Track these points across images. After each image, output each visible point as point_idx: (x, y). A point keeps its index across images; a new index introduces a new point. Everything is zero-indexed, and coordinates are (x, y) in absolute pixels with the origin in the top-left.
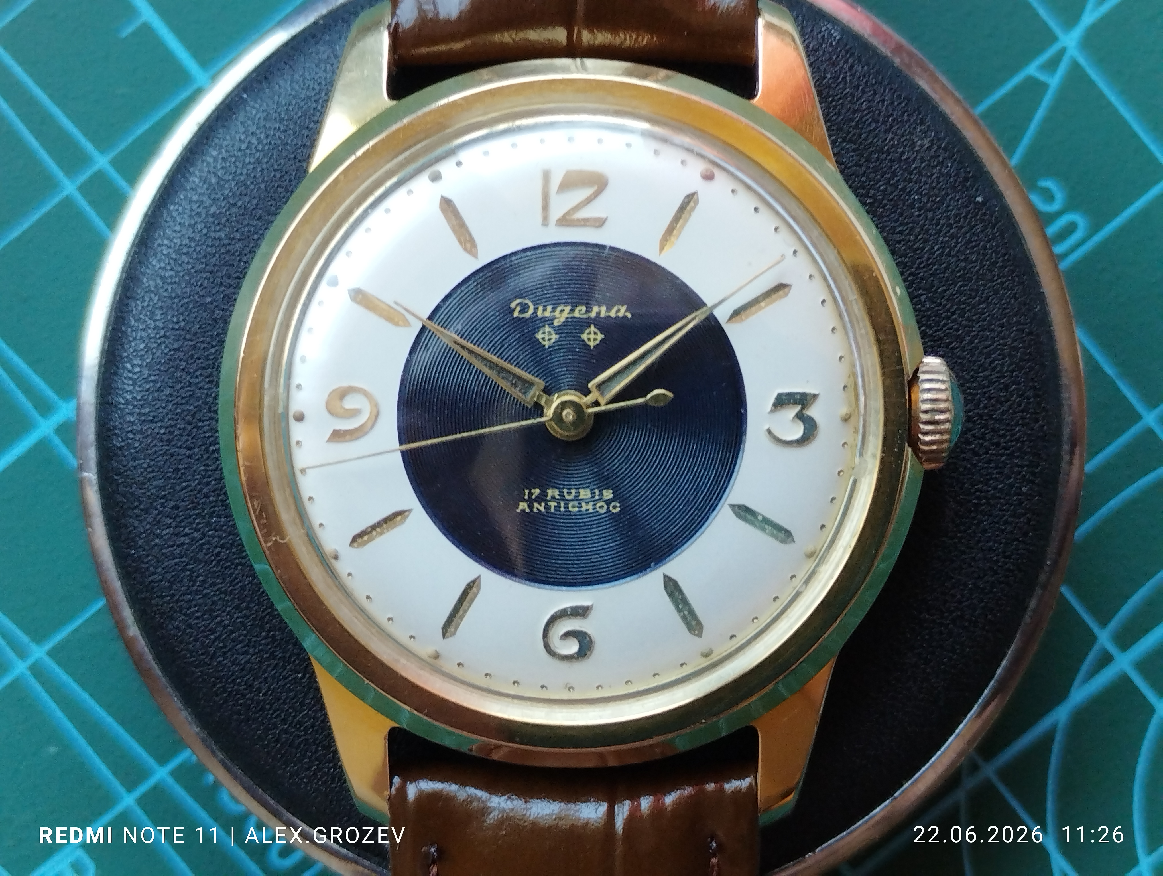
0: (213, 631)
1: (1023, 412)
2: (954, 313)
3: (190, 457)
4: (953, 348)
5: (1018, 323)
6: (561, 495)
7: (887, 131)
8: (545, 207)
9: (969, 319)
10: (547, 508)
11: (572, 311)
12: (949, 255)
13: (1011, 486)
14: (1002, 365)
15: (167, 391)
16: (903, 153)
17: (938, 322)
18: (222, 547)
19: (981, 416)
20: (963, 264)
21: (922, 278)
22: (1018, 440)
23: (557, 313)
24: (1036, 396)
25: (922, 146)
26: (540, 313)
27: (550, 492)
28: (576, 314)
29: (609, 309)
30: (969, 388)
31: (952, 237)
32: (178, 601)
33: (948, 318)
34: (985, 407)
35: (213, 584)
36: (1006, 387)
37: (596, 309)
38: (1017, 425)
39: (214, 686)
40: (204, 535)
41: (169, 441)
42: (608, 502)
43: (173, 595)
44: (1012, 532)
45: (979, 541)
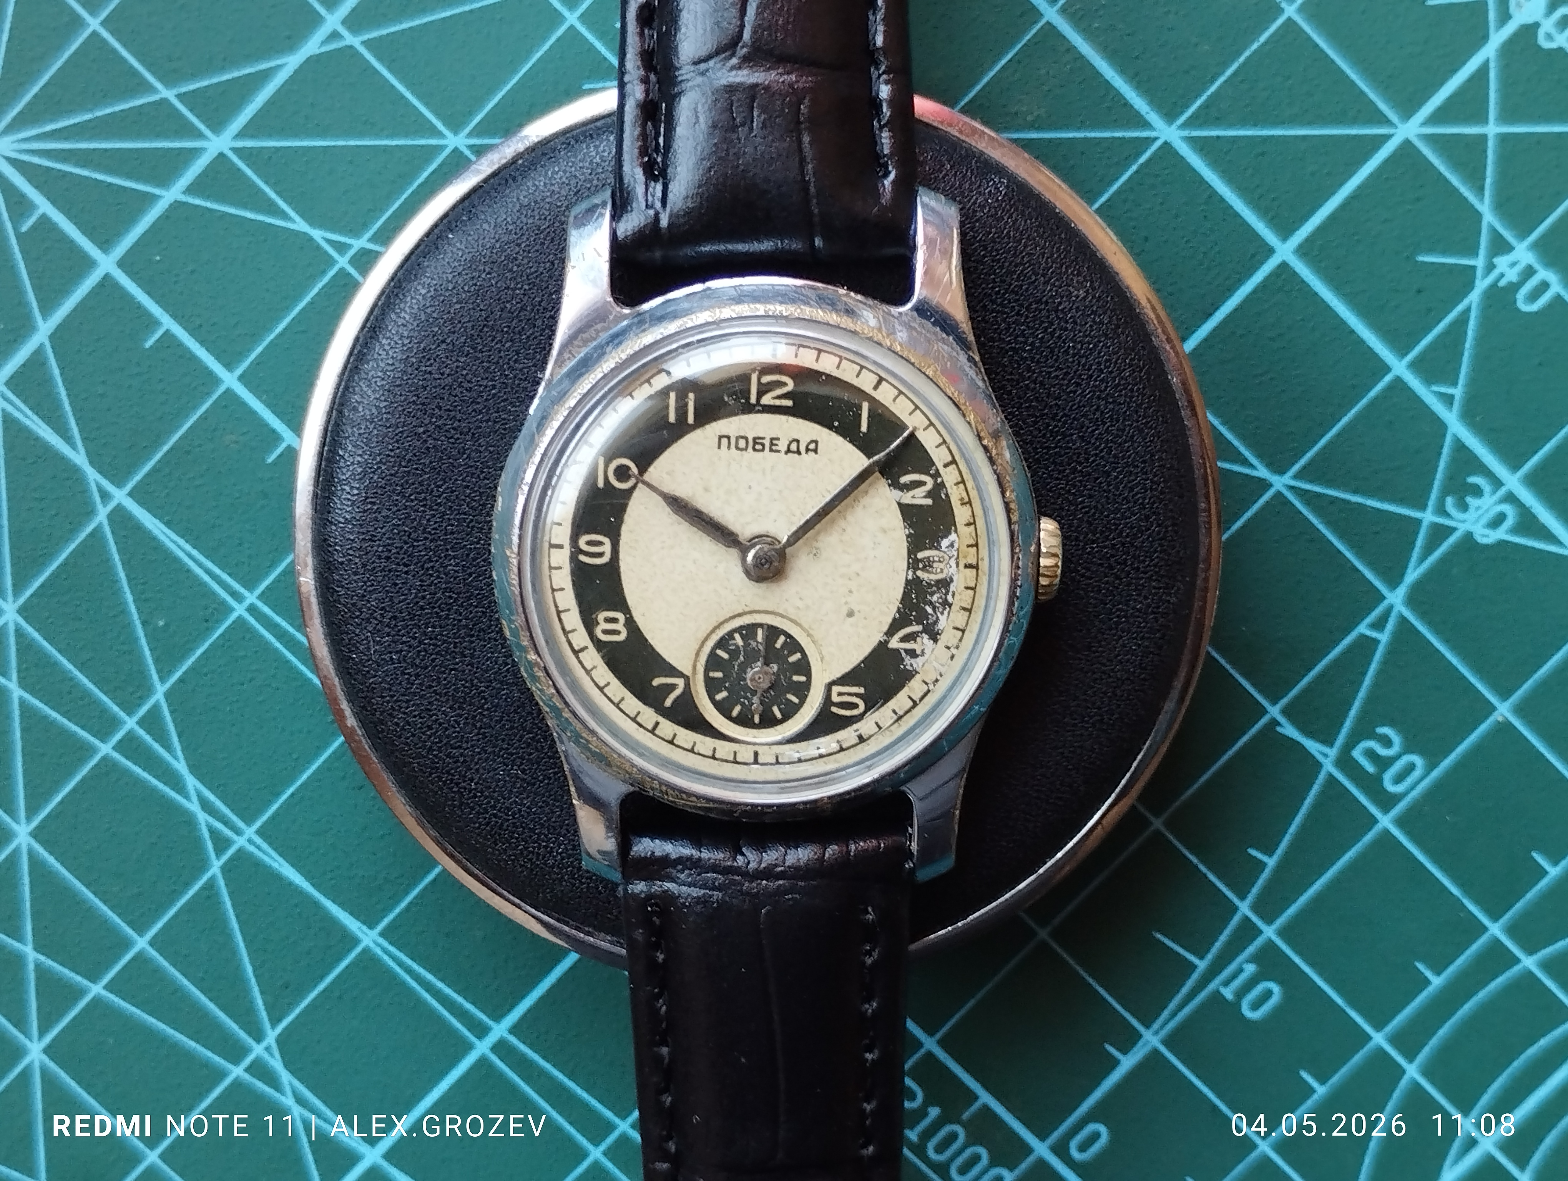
0: (430, 728)
1: (1161, 539)
2: (1102, 451)
3: (406, 573)
4: (1101, 483)
5: (1160, 459)
7: (1046, 283)
9: (1115, 456)
12: (1099, 398)
13: (1149, 606)
14: (1144, 499)
15: (385, 513)
16: (1060, 303)
17: (1087, 459)
18: (437, 654)
19: (1123, 544)
20: (1111, 406)
21: (1074, 419)
22: (1155, 566)
24: (1174, 525)
25: (1077, 296)
30: (1114, 519)
31: (1102, 381)
32: (397, 701)
33: (1096, 455)
34: (1127, 536)
35: (431, 687)
36: (1147, 517)
38: (1156, 551)
39: (431, 774)
40: (420, 643)
41: (388, 558)
43: (392, 696)
44: (1147, 647)
45: (1118, 655)
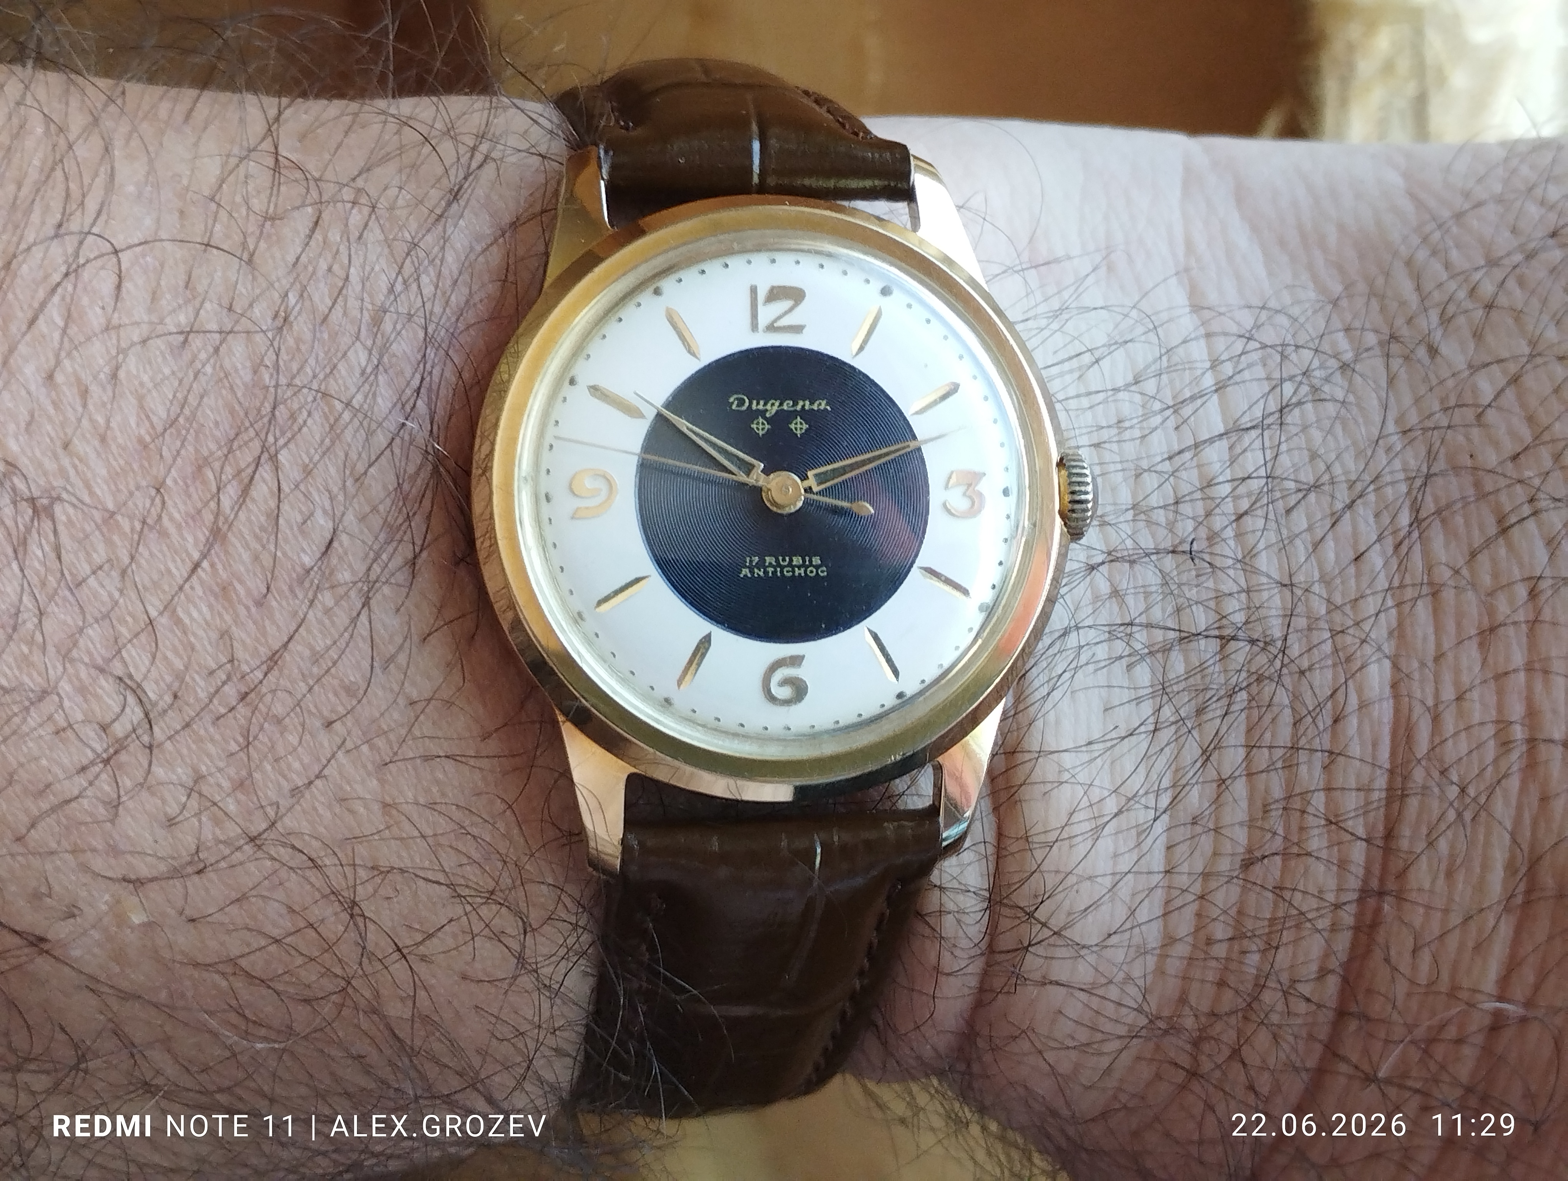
6: (777, 560)
8: (754, 316)
10: (766, 572)
11: (781, 404)
23: (768, 407)
26: (754, 407)
27: (768, 559)
28: (785, 407)
29: (812, 403)
37: (801, 403)
42: (817, 567)
